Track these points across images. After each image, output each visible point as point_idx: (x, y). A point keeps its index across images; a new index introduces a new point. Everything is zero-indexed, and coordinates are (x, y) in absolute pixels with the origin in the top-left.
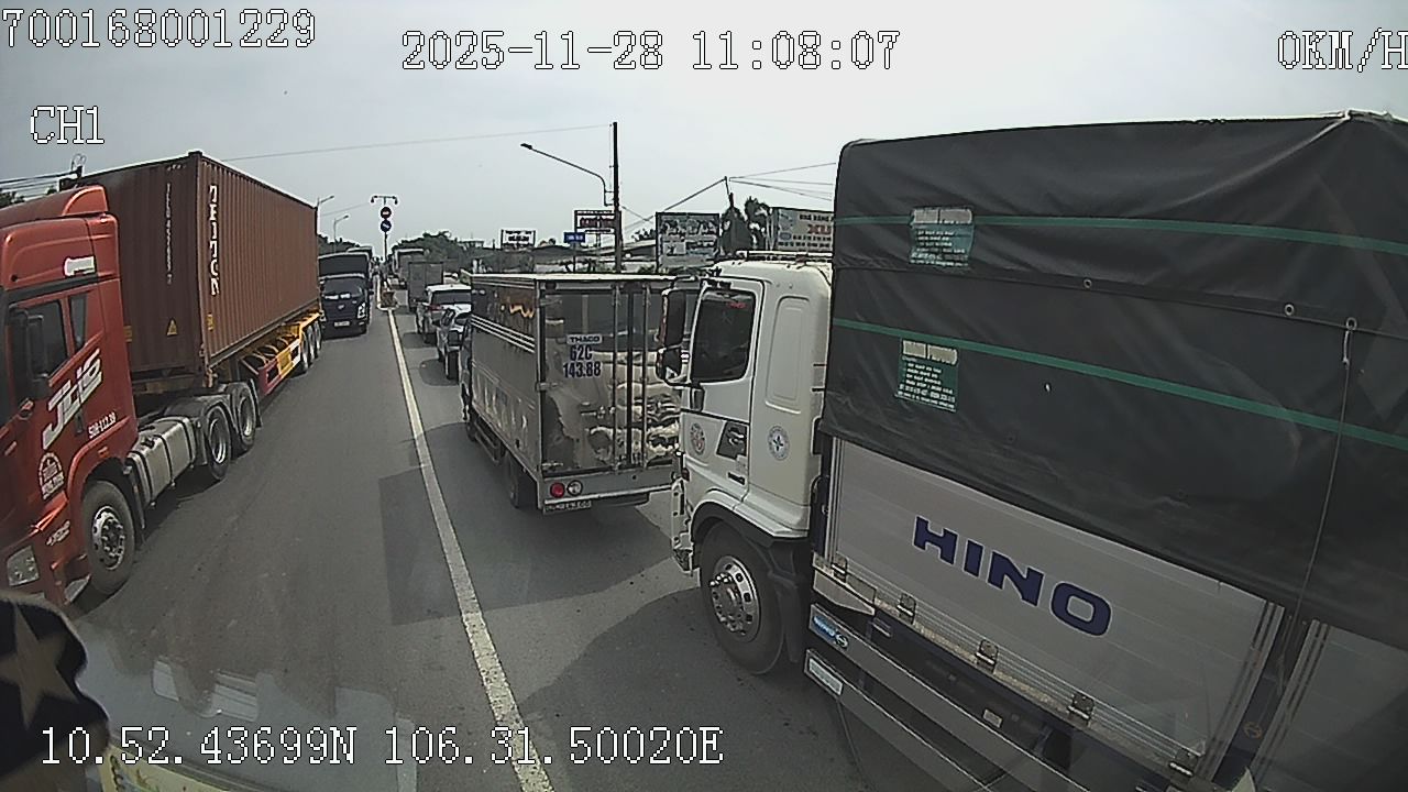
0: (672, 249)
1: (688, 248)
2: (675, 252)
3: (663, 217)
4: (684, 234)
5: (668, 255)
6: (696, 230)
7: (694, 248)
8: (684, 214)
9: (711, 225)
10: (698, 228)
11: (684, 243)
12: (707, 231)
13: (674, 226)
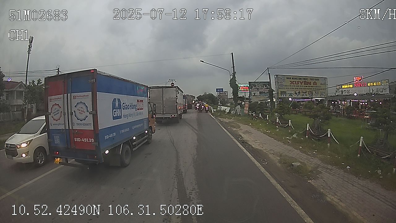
0: (255, 94)
1: (260, 94)
2: (256, 95)
3: (251, 83)
4: (258, 89)
5: (253, 96)
6: (263, 88)
7: (262, 93)
8: (258, 82)
9: (267, 86)
10: (263, 87)
11: (259, 92)
12: (266, 88)
13: (255, 86)
